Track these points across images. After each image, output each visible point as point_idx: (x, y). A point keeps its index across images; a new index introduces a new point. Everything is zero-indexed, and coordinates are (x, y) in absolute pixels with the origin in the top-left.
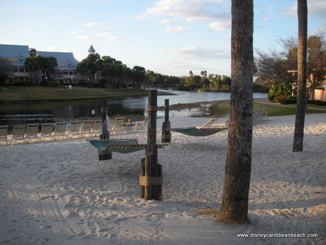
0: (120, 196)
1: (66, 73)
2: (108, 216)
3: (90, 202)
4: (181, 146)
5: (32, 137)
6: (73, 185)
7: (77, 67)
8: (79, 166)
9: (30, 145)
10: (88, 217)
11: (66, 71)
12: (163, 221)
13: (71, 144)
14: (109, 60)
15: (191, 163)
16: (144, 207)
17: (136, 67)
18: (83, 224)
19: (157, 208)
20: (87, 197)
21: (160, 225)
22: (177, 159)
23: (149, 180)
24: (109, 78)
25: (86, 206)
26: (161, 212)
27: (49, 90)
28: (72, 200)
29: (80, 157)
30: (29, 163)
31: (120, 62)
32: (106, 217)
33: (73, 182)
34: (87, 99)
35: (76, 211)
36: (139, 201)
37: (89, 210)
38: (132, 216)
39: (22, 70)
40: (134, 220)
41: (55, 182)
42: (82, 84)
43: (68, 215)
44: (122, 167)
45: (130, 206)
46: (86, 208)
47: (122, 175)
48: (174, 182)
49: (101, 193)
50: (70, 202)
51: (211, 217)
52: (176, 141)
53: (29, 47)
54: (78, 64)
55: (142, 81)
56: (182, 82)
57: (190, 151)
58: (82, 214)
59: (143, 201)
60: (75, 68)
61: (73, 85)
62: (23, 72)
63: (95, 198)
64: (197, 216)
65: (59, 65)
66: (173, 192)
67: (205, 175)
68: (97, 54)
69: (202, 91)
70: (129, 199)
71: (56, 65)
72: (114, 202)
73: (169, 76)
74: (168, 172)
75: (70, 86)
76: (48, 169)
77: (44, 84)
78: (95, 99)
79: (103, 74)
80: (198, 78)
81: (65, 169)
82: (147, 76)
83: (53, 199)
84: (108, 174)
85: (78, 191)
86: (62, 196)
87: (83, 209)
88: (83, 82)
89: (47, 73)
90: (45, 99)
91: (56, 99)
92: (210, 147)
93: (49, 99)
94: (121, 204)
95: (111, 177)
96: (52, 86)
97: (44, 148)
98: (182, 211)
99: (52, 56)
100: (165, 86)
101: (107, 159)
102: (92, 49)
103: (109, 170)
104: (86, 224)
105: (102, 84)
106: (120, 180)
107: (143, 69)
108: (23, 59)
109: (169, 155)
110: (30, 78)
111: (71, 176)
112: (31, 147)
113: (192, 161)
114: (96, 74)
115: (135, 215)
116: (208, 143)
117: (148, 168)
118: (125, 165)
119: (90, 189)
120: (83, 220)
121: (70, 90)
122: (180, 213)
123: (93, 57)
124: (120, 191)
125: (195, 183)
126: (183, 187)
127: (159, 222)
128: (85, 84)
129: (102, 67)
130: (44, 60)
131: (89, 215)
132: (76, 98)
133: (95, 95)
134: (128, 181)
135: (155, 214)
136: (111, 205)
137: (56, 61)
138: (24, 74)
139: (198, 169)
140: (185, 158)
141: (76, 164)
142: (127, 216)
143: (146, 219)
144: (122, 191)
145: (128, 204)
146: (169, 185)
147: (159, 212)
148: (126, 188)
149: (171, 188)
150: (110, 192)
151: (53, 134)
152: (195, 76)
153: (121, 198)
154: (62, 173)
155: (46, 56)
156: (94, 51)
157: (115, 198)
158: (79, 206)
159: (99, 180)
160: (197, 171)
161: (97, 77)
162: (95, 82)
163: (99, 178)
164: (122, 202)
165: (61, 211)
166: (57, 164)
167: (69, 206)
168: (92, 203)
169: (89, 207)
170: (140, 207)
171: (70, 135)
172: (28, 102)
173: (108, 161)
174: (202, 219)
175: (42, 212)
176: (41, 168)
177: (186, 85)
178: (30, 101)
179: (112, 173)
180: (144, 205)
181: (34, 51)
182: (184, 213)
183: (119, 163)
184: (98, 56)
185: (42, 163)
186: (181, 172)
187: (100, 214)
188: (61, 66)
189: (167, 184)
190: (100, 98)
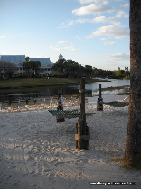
0: (63, 146)
1: (46, 70)
2: (52, 160)
3: (44, 150)
4: (109, 113)
5: (22, 108)
6: (37, 138)
7: (53, 66)
8: (45, 126)
9: (21, 112)
10: (39, 161)
11: (46, 69)
12: (86, 165)
13: (43, 112)
14: (71, 62)
15: (113, 124)
16: (77, 154)
17: (87, 66)
18: (35, 165)
19: (84, 155)
20: (43, 147)
21: (83, 167)
22: (104, 122)
23: (80, 137)
24: (71, 72)
25: (40, 153)
26: (86, 159)
27: (36, 80)
28: (33, 148)
29: (47, 120)
30: (15, 124)
31: (77, 63)
32: (51, 161)
33: (37, 137)
34: (58, 85)
35: (33, 156)
36: (74, 150)
37: (42, 156)
38: (67, 161)
39: (21, 69)
40: (68, 164)
41: (26, 137)
42: (55, 76)
43: (28, 159)
44: (70, 127)
45: (68, 153)
46: (40, 154)
47: (69, 132)
48: (100, 137)
49: (52, 144)
50: (31, 150)
51: (118, 163)
52: (107, 110)
53: (25, 56)
54: (53, 65)
55: (90, 74)
56: (114, 74)
57: (113, 116)
58: (36, 159)
59: (76, 150)
60: (51, 67)
61: (50, 77)
62: (22, 70)
63: (48, 147)
64: (109, 162)
65: (42, 65)
66: (98, 144)
67: (120, 132)
68: (64, 59)
69: (125, 79)
70: (69, 149)
71: (40, 66)
72: (58, 150)
73: (106, 71)
74: (98, 130)
75: (49, 78)
76: (25, 128)
77: (34, 76)
78: (63, 84)
79: (68, 70)
80: (123, 71)
81: (35, 128)
82: (93, 71)
83: (22, 148)
84: (60, 131)
85: (39, 143)
86: (28, 146)
87: (38, 155)
88: (56, 75)
89: (35, 71)
90: (34, 85)
91: (40, 85)
92: (126, 114)
93: (36, 85)
94: (62, 152)
95: (62, 133)
96: (38, 78)
97: (27, 114)
98: (100, 158)
99: (38, 61)
100: (104, 77)
101: (62, 122)
102: (61, 56)
103: (62, 129)
104: (37, 166)
105: (67, 76)
106: (67, 135)
107: (91, 67)
108: (21, 63)
109: (100, 119)
110: (26, 73)
111: (37, 133)
112: (20, 114)
113: (113, 123)
114: (63, 70)
115: (69, 160)
116: (125, 111)
117: (80, 129)
118: (71, 125)
119: (46, 141)
120: (36, 163)
121: (48, 79)
122: (98, 159)
123: (62, 60)
124: (64, 143)
125: (113, 138)
126: (105, 140)
127: (83, 166)
128: (57, 76)
129: (67, 66)
130: (33, 63)
131: (40, 159)
132: (52, 84)
133: (63, 82)
134: (71, 136)
135: (82, 160)
136: (56, 153)
137: (40, 64)
138: (22, 71)
139: (116, 128)
140: (109, 121)
141: (43, 125)
142: (64, 161)
143: (75, 164)
144: (66, 143)
145: (67, 152)
146: (97, 139)
147: (85, 158)
148: (69, 141)
149: (98, 141)
150: (58, 143)
151: (34, 106)
152: (122, 70)
153: (64, 148)
154: (32, 130)
155: (35, 61)
156: (62, 57)
157: (59, 148)
158: (36, 153)
159: (54, 135)
160: (115, 129)
161: (64, 72)
162: (63, 75)
163: (54, 134)
164: (64, 151)
165: (25, 156)
166: (31, 124)
167: (30, 153)
168: (45, 151)
169: (42, 153)
170: (74, 154)
171: (45, 107)
172: (24, 87)
173: (62, 123)
174: (111, 165)
175: (13, 157)
176: (21, 127)
177: (116, 76)
178: (25, 86)
179: (62, 130)
180: (77, 153)
181: (28, 58)
182: (101, 160)
183: (68, 124)
184: (64, 60)
185: (23, 124)
186: (106, 130)
187: (48, 159)
188: (43, 66)
189: (95, 138)
190: (66, 84)
